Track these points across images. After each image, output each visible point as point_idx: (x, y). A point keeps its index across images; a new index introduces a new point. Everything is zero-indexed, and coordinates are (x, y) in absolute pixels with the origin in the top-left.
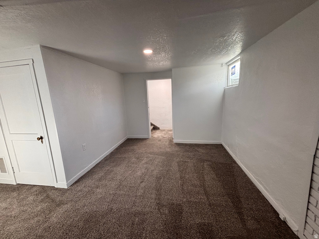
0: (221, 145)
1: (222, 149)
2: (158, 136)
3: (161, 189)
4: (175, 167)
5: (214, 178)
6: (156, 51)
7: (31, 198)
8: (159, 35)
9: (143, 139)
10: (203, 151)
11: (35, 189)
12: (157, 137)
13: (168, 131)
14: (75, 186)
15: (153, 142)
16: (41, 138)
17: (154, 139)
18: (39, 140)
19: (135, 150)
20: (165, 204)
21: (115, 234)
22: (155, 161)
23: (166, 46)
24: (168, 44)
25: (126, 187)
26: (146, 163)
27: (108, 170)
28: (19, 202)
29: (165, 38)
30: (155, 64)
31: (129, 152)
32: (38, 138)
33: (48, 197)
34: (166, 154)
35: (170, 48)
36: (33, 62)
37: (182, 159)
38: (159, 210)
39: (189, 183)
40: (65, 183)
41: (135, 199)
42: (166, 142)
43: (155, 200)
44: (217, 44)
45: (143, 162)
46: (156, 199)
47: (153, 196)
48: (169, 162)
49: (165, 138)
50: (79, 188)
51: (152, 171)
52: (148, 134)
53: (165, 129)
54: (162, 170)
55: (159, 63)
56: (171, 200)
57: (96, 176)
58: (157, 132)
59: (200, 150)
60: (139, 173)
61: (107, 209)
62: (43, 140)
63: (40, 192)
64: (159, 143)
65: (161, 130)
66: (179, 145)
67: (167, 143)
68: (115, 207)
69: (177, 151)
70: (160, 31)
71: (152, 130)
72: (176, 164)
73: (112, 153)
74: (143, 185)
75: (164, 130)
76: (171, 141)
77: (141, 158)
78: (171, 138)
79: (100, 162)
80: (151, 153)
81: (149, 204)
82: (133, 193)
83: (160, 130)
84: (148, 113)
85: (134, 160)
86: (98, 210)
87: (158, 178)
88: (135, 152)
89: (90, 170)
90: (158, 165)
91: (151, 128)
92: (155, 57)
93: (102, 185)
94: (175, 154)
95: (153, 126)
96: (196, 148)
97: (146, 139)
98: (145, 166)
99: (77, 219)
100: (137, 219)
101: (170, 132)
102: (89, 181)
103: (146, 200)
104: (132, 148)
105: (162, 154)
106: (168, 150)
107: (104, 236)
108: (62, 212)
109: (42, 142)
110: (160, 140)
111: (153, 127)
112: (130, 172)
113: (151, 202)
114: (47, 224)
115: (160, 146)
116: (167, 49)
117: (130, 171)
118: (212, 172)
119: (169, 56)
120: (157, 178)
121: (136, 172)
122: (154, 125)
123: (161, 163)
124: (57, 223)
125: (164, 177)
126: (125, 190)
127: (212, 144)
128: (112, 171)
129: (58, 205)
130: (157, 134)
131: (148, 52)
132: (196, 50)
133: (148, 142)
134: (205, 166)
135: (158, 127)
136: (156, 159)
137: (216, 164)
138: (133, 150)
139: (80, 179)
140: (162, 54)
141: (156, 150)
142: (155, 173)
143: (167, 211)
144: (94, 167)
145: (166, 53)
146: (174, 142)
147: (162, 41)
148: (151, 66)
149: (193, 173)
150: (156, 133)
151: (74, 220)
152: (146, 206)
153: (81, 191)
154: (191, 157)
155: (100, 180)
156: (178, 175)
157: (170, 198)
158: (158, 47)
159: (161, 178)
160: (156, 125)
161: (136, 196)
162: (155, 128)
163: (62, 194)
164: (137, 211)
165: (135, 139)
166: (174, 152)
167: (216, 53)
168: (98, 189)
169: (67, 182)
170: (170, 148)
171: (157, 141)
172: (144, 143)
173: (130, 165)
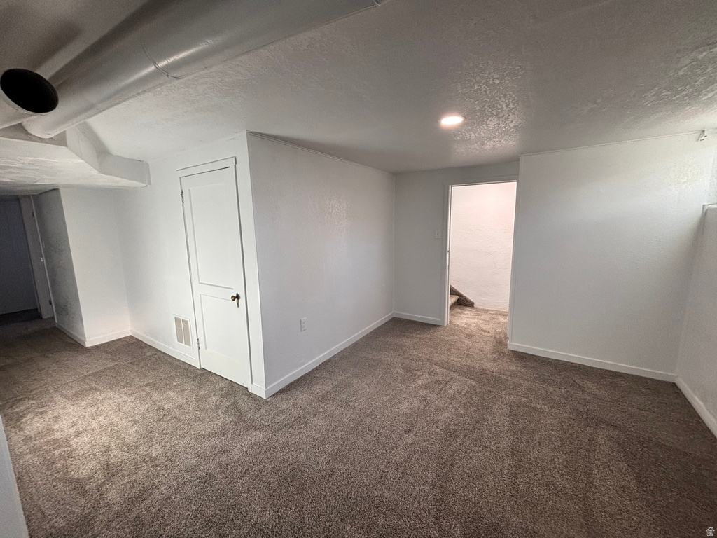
0: (674, 385)
1: (677, 401)
2: (466, 324)
3: (452, 465)
4: (499, 416)
5: (629, 488)
6: (472, 118)
7: (213, 399)
8: (478, 79)
9: (428, 324)
10: (598, 392)
11: (221, 384)
12: (463, 325)
13: (496, 314)
14: (279, 398)
15: (452, 337)
16: (238, 297)
17: (455, 330)
18: (234, 300)
19: (404, 349)
20: (456, 508)
21: (329, 532)
22: (448, 386)
23: (502, 103)
24: (505, 96)
25: (372, 431)
26: (426, 386)
27: (342, 381)
28: (197, 401)
29: (498, 82)
30: (472, 147)
31: (391, 349)
32: (233, 297)
33: (235, 405)
34: (481, 376)
35: (511, 104)
36: (236, 163)
37: (524, 400)
38: (437, 518)
39: (535, 475)
40: (264, 388)
41: (387, 467)
42: (486, 343)
43: (431, 487)
44: (681, 73)
45: (420, 382)
46: (434, 486)
47: (430, 476)
48: (484, 399)
49: (485, 331)
50: (284, 406)
51: (436, 410)
52: (442, 315)
53: (490, 309)
54: (462, 415)
55: (483, 144)
56: (475, 506)
57: (319, 389)
58: (467, 312)
59: (587, 384)
60: (405, 407)
61: (324, 468)
62: (240, 300)
63: (227, 394)
64: (468, 342)
65: (478, 310)
66: (521, 357)
67: (488, 348)
68: (341, 469)
69: (513, 375)
70: (481, 66)
71: (452, 307)
72: (506, 410)
73: (356, 344)
74: (409, 439)
75: (486, 311)
76: (500, 342)
77: (415, 372)
78: (503, 336)
79: (329, 360)
80: (441, 365)
81: (415, 493)
82: (384, 451)
83: (476, 308)
84: (446, 264)
85: (398, 371)
86: (307, 463)
87: (450, 434)
88: (404, 352)
89: (310, 372)
90: (456, 398)
91: (450, 300)
92: (470, 131)
93: (325, 411)
94: (508, 382)
95: (457, 297)
96: (576, 378)
97: (435, 325)
98: (423, 392)
99: (269, 467)
100: (381, 520)
101: (502, 319)
102: (303, 395)
103: (411, 479)
104: (398, 341)
105: (469, 373)
106: (489, 365)
107: (308, 528)
108: (250, 443)
109: (238, 304)
110: (470, 336)
111: (455, 298)
112: (386, 399)
113: (420, 491)
114: (224, 457)
115: (468, 350)
116: (502, 108)
117: (387, 395)
118: (623, 465)
119: (512, 125)
120: (446, 431)
121: (399, 403)
122: (460, 295)
123: (465, 395)
124: (238, 462)
125: (466, 435)
126: (368, 438)
127: (637, 377)
128: (350, 385)
129: (248, 429)
130: (465, 319)
131: (451, 121)
132: (599, 101)
133: (438, 334)
134: (600, 440)
135: (470, 301)
136: (451, 383)
137: (642, 443)
138: (401, 347)
139: (288, 386)
140: (488, 122)
141: (455, 359)
142: (444, 416)
143: (458, 532)
144: (317, 369)
145: (501, 119)
146: (509, 348)
147: (488, 92)
148: (463, 153)
149: (553, 450)
150: (462, 316)
151: (264, 467)
152: (406, 495)
153: (285, 411)
154: (553, 400)
155: (324, 398)
156: (506, 442)
157: (471, 498)
158: (478, 108)
159: (456, 437)
160: (464, 294)
161: (389, 462)
162: (463, 302)
163: (255, 408)
164: (384, 500)
165: (410, 321)
166: (505, 374)
167: (677, 99)
168: (315, 419)
169: (266, 387)
170: (494, 360)
171: (463, 336)
172: (429, 336)
173: (389, 381)
